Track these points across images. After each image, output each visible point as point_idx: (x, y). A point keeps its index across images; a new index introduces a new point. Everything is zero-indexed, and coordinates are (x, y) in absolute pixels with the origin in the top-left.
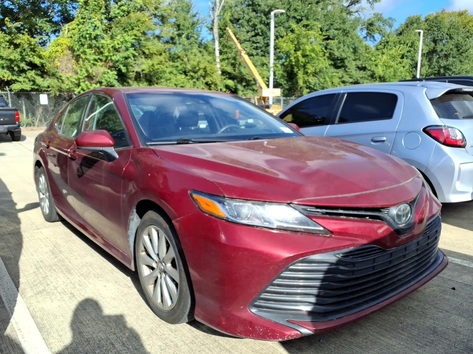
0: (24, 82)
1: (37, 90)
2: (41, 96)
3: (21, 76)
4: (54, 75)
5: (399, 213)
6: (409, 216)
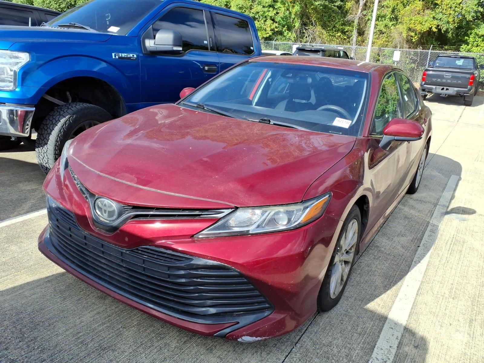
5: (100, 205)
6: (115, 217)
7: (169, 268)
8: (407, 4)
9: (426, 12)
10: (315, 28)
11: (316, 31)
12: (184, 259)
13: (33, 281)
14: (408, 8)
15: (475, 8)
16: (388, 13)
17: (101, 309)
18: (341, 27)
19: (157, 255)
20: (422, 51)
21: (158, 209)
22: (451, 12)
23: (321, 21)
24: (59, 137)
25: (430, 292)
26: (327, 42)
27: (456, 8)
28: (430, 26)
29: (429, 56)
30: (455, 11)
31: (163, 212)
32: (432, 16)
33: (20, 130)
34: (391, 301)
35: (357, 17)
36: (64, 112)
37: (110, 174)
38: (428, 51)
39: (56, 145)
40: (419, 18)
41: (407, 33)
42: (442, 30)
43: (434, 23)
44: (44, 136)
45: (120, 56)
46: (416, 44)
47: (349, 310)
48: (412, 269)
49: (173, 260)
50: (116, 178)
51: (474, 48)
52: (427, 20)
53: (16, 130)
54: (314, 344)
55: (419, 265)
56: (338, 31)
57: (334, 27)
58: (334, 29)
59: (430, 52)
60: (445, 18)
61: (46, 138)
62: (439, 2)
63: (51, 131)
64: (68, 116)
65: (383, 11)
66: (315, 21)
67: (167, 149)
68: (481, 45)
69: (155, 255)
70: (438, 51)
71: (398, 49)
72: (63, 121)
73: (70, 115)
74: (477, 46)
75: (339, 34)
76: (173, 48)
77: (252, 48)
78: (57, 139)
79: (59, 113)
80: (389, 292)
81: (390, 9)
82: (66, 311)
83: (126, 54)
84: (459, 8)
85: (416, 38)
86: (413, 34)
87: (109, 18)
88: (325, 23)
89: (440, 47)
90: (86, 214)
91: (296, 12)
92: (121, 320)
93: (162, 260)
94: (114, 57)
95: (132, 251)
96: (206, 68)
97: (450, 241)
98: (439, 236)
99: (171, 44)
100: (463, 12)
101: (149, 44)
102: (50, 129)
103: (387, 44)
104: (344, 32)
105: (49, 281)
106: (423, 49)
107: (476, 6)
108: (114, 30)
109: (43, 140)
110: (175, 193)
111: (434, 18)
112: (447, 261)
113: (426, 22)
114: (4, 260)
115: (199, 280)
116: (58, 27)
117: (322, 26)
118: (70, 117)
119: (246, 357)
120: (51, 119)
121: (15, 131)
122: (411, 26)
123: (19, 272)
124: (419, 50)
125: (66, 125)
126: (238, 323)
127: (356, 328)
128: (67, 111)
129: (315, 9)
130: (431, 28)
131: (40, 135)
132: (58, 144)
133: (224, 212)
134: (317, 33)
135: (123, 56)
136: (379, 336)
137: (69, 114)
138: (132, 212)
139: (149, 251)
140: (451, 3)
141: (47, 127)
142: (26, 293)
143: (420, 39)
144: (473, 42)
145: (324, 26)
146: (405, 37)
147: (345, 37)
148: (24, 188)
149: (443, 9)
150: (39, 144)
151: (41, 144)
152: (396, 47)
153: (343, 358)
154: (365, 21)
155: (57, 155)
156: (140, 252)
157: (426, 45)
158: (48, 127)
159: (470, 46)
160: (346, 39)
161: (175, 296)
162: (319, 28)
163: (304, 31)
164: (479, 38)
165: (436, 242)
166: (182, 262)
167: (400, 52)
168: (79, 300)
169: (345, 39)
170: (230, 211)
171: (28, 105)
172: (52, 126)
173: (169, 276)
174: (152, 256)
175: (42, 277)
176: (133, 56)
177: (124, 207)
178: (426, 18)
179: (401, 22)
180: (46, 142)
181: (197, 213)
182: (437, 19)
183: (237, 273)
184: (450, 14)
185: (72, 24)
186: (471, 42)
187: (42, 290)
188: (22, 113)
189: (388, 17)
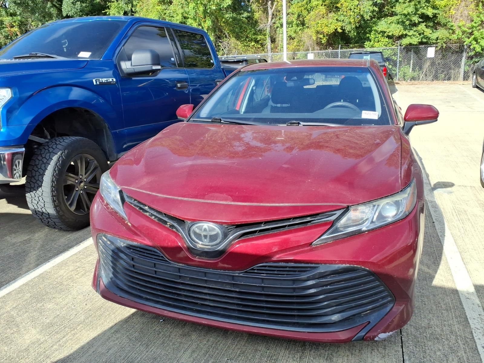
0: (414, 35)
1: (426, 43)
2: (429, 49)
3: (412, 29)
4: (445, 25)
5: (198, 231)
6: (218, 240)
7: (294, 281)
8: (311, 9)
9: (330, 15)
10: (229, 40)
11: (231, 43)
12: (309, 269)
13: (98, 336)
14: (312, 13)
15: (371, 8)
16: (294, 20)
17: (194, 347)
18: (254, 37)
19: (278, 271)
20: (332, 51)
21: (266, 223)
22: (352, 13)
23: (234, 33)
24: (55, 177)
25: (472, 259)
26: (243, 53)
27: (355, 10)
28: (336, 28)
29: (339, 55)
30: (355, 12)
31: (272, 225)
32: (335, 18)
33: (10, 175)
34: (449, 275)
35: (268, 26)
36: (54, 149)
37: (196, 197)
38: (337, 50)
39: (52, 186)
40: (325, 21)
41: (316, 36)
42: (347, 30)
43: (339, 25)
44: (36, 178)
45: (101, 81)
46: (326, 45)
47: (422, 291)
48: (444, 243)
49: (297, 273)
50: (206, 199)
51: (376, 43)
52: (332, 23)
53: (5, 175)
54: (417, 329)
55: (446, 238)
56: (251, 40)
57: (247, 37)
58: (247, 40)
59: (339, 52)
60: (347, 20)
61: (38, 180)
62: (339, 6)
63: (44, 171)
64: (60, 152)
65: (289, 18)
66: (228, 33)
67: (237, 163)
68: (382, 40)
69: (275, 271)
70: (345, 50)
71: (310, 51)
72: (55, 158)
73: (62, 150)
74: (378, 42)
75: (253, 44)
76: (152, 67)
77: (212, 61)
78: (53, 178)
79: (47, 150)
80: (441, 267)
81: (296, 16)
82: (159, 358)
83: (105, 79)
84: (357, 9)
85: (324, 39)
86: (321, 36)
87: (67, 45)
88: (237, 34)
89: (346, 46)
90: (180, 244)
91: (208, 27)
92: (221, 352)
93: (284, 274)
94: (95, 84)
95: (246, 272)
96: (179, 85)
97: (454, 212)
98: (442, 210)
99: (150, 63)
100: (362, 13)
101: (126, 66)
102: (43, 170)
103: (299, 49)
104: (257, 42)
105: (116, 332)
106: (333, 49)
107: (371, 6)
108: (85, 55)
109: (36, 182)
110: (280, 203)
111: (337, 20)
112: (465, 231)
113: (331, 24)
114: (48, 321)
115: (329, 287)
116: (14, 59)
117: (236, 38)
118: (63, 152)
119: (367, 357)
120: (40, 158)
121: (5, 178)
122: (318, 29)
123: (76, 330)
124: (330, 50)
125: (59, 162)
126: (369, 322)
127: (439, 305)
128: (56, 148)
129: (226, 22)
130: (336, 29)
131: (30, 178)
132: (55, 185)
133: (335, 214)
134: (232, 45)
135: (103, 81)
136: (463, 308)
137: (60, 150)
138: (239, 231)
139: (267, 268)
140: (350, 5)
141: (37, 167)
142: (100, 349)
143: (328, 41)
144: (375, 38)
145: (238, 38)
146: (315, 39)
147: (259, 46)
148: (14, 241)
149: (344, 11)
150: (31, 188)
151: (33, 188)
152: (308, 50)
153: (450, 335)
154: (274, 28)
155: (55, 196)
156: (256, 271)
157: (334, 46)
158: (39, 167)
159: (372, 42)
160: (260, 48)
161: (299, 310)
162: (233, 40)
163: (220, 44)
164: (379, 34)
165: (444, 215)
166: (308, 272)
167: (313, 54)
168: (163, 343)
169: (258, 48)
170: (342, 211)
171: (18, 146)
172: (43, 165)
173: (294, 289)
174: (272, 273)
175: (106, 329)
176: (113, 80)
177: (227, 227)
178: (330, 21)
179: (308, 27)
180: (40, 185)
181: (309, 219)
182: (340, 21)
183: (366, 272)
184: (350, 15)
185: (32, 54)
186: (372, 39)
187: (115, 342)
188: (10, 156)
189: (294, 23)
